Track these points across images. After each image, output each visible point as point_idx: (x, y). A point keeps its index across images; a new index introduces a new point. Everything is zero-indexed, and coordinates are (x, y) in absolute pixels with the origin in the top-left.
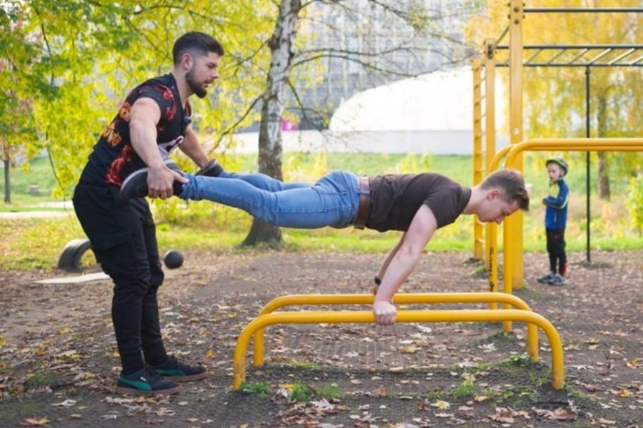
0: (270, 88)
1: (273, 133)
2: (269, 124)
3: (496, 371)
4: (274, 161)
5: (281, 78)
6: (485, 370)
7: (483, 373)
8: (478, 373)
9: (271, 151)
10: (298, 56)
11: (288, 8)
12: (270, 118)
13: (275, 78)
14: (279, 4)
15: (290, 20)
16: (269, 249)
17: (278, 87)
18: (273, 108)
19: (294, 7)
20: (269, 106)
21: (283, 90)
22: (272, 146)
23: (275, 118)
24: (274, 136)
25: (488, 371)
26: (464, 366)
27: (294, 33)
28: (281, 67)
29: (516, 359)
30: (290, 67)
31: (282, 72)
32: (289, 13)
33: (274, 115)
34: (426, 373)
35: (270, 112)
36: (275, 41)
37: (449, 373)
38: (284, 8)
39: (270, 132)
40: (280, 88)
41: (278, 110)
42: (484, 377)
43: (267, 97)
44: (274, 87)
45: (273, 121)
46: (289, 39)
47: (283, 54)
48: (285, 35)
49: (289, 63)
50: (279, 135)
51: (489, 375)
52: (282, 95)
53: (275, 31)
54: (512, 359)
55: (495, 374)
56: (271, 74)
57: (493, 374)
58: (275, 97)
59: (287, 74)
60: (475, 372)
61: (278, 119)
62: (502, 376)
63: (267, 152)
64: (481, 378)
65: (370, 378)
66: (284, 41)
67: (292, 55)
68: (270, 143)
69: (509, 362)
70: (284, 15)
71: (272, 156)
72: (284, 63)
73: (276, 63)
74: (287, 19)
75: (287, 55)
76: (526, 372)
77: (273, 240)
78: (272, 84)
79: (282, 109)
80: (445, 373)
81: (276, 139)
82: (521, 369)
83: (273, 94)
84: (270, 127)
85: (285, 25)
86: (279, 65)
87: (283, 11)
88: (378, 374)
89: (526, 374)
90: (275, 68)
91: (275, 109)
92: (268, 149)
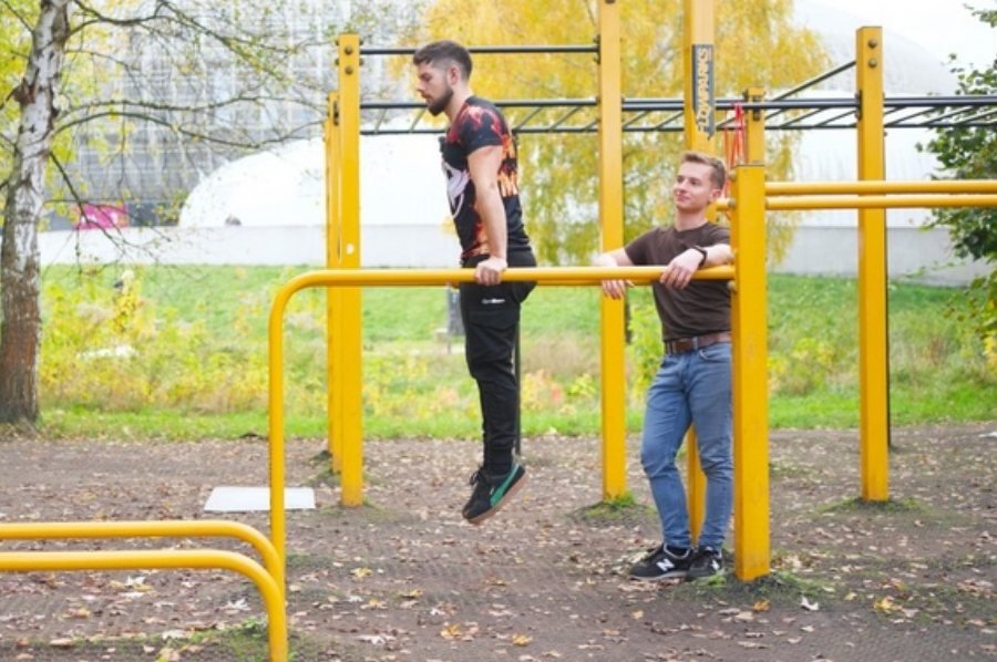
0: (18, 168)
1: (24, 243)
2: (16, 229)
3: (216, 644)
4: (26, 289)
5: (36, 152)
6: (199, 644)
7: (193, 649)
8: (185, 647)
9: (21, 273)
10: (66, 113)
11: (47, 36)
12: (19, 217)
13: (27, 152)
14: (32, 28)
15: (52, 55)
16: (16, 435)
17: (31, 167)
18: (23, 201)
19: (57, 35)
20: (17, 198)
21: (40, 172)
22: (21, 265)
23: (26, 219)
24: (25, 248)
25: (204, 644)
26: (169, 637)
27: (57, 76)
28: (36, 133)
29: (249, 626)
30: (52, 133)
31: (38, 142)
32: (50, 43)
33: (25, 213)
34: (105, 648)
35: (19, 207)
36: (27, 91)
37: (142, 647)
38: (41, 35)
39: (18, 241)
40: (36, 168)
41: (33, 204)
42: (193, 654)
43: (13, 183)
44: (25, 167)
45: (24, 222)
46: (50, 87)
47: (40, 112)
48: (43, 82)
49: (50, 127)
50: (34, 246)
51: (202, 651)
52: (39, 180)
53: (27, 74)
54: (244, 625)
55: (212, 649)
56: (19, 146)
57: (209, 649)
58: (27, 183)
59: (47, 144)
60: (181, 646)
61: (33, 219)
62: (222, 652)
63: (13, 274)
64: (188, 655)
65: (15, 656)
66: (41, 89)
67: (54, 112)
68: (18, 259)
69: (239, 630)
70: (40, 46)
71: (21, 281)
72: (42, 127)
73: (27, 126)
74: (46, 53)
75: (47, 113)
76: (261, 646)
77: (24, 420)
78: (22, 160)
79: (39, 202)
80: (136, 648)
81: (29, 253)
82: (253, 642)
83: (23, 178)
84: (19, 232)
85: (42, 63)
86: (32, 130)
87: (39, 39)
88: (30, 650)
89: (259, 649)
90: (27, 134)
91: (26, 203)
92: (16, 271)
